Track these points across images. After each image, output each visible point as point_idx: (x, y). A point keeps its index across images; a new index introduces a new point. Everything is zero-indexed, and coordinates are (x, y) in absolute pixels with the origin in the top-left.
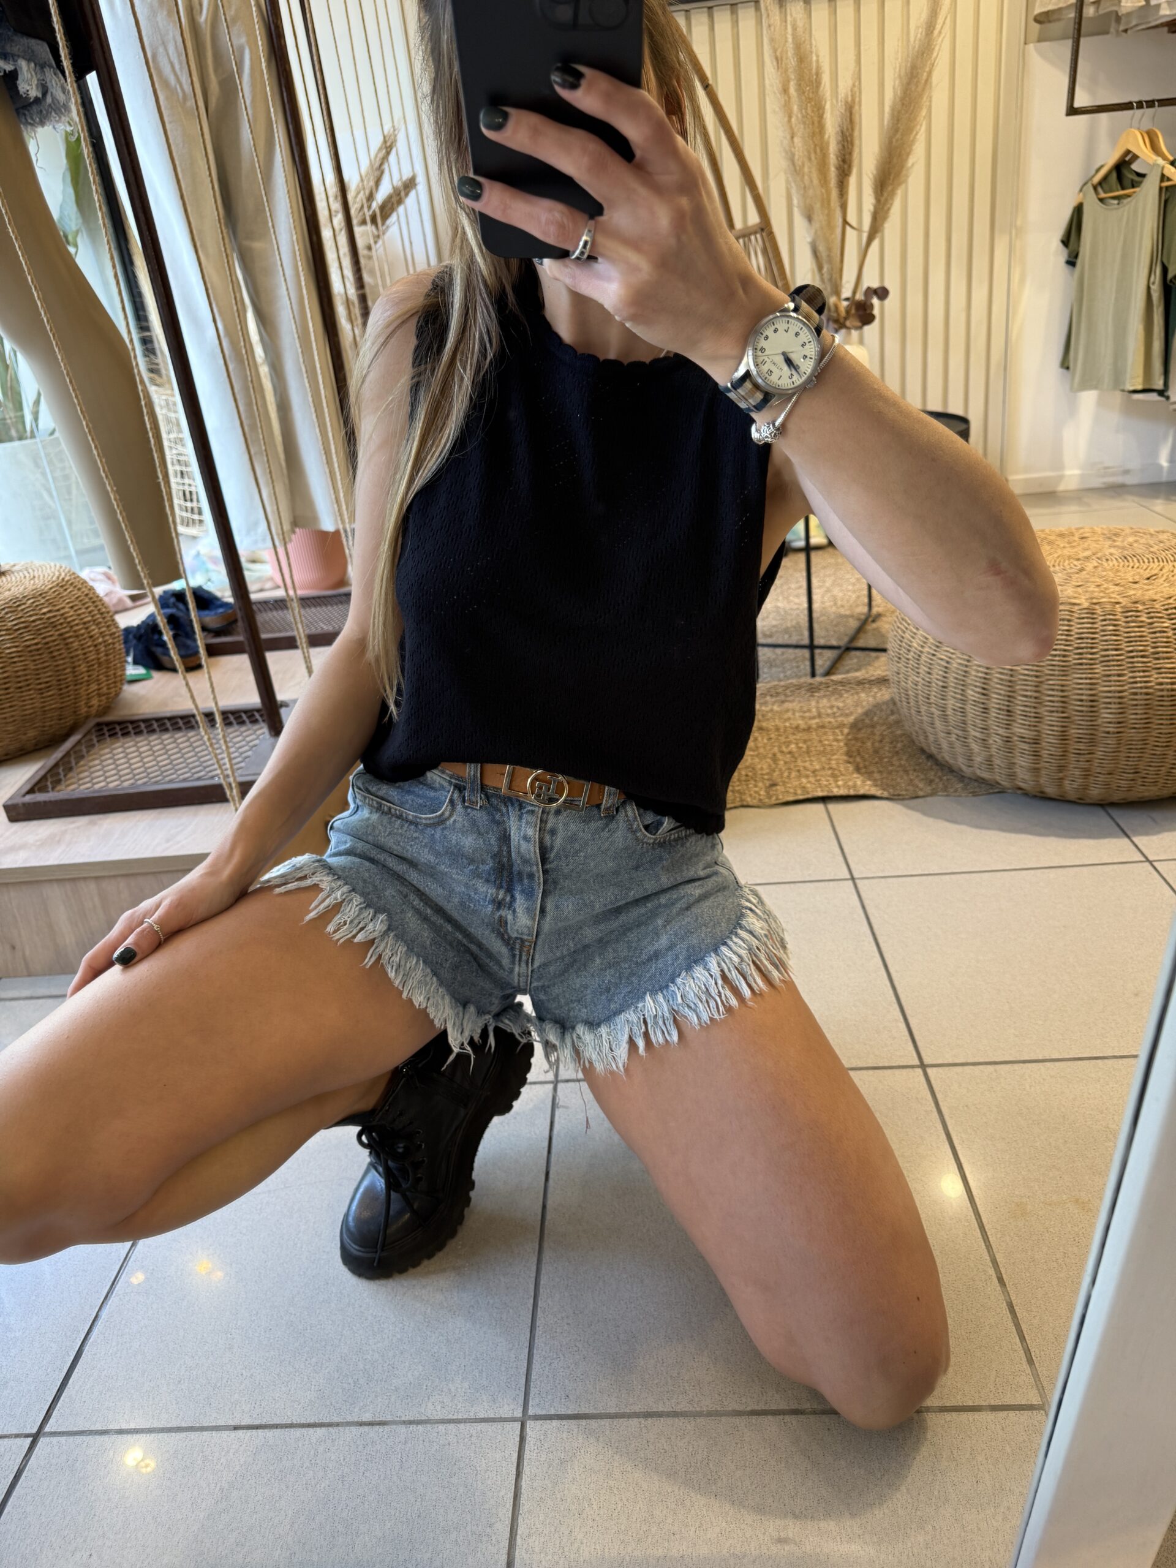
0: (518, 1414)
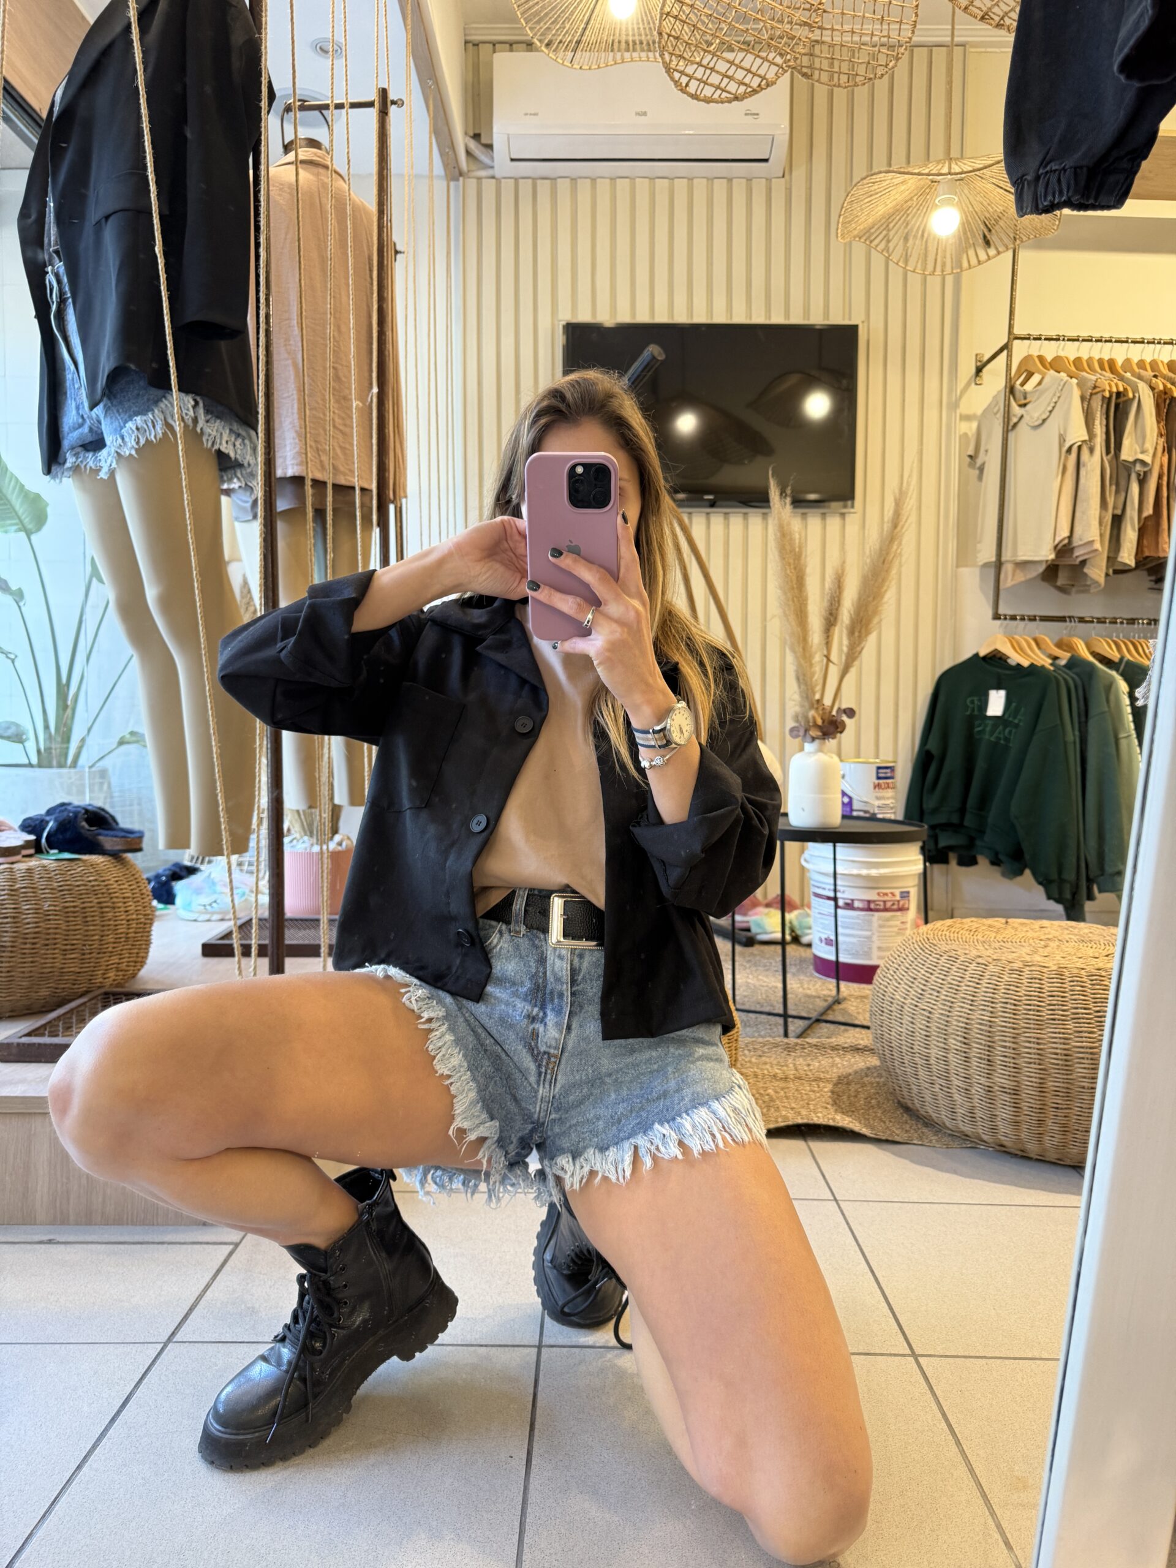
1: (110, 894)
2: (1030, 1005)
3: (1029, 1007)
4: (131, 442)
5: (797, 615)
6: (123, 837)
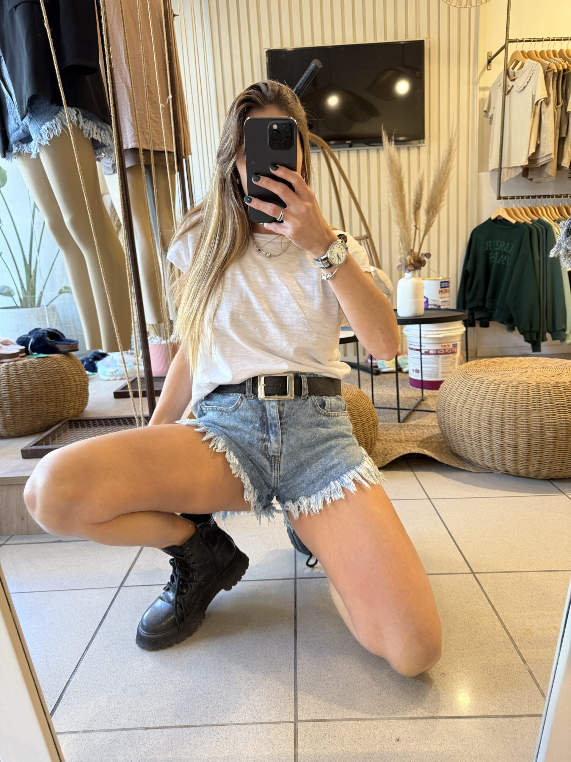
0: (293, 719)
1: (66, 373)
2: (523, 403)
3: (522, 405)
4: (46, 137)
5: (400, 205)
6: (68, 344)
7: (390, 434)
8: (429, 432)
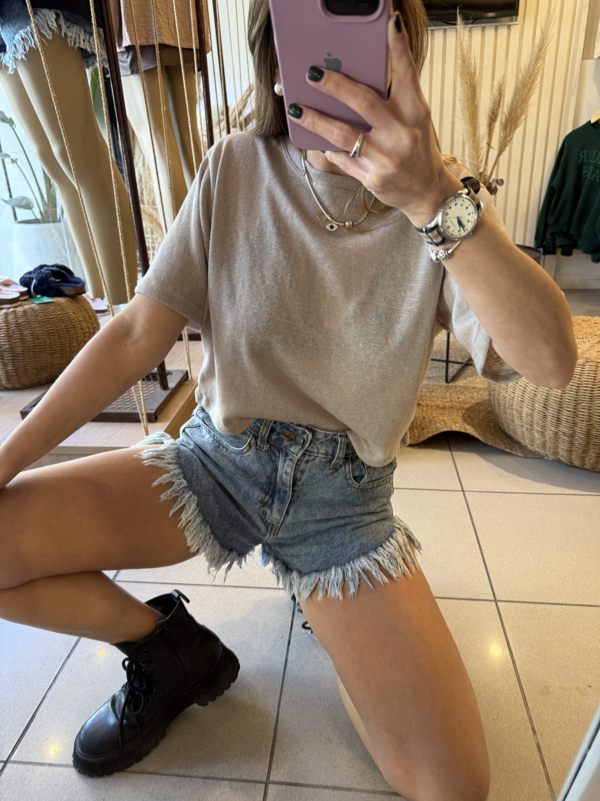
0: (264, 779)
5: (470, 118)
6: (73, 287)
7: (434, 397)
8: (479, 396)
